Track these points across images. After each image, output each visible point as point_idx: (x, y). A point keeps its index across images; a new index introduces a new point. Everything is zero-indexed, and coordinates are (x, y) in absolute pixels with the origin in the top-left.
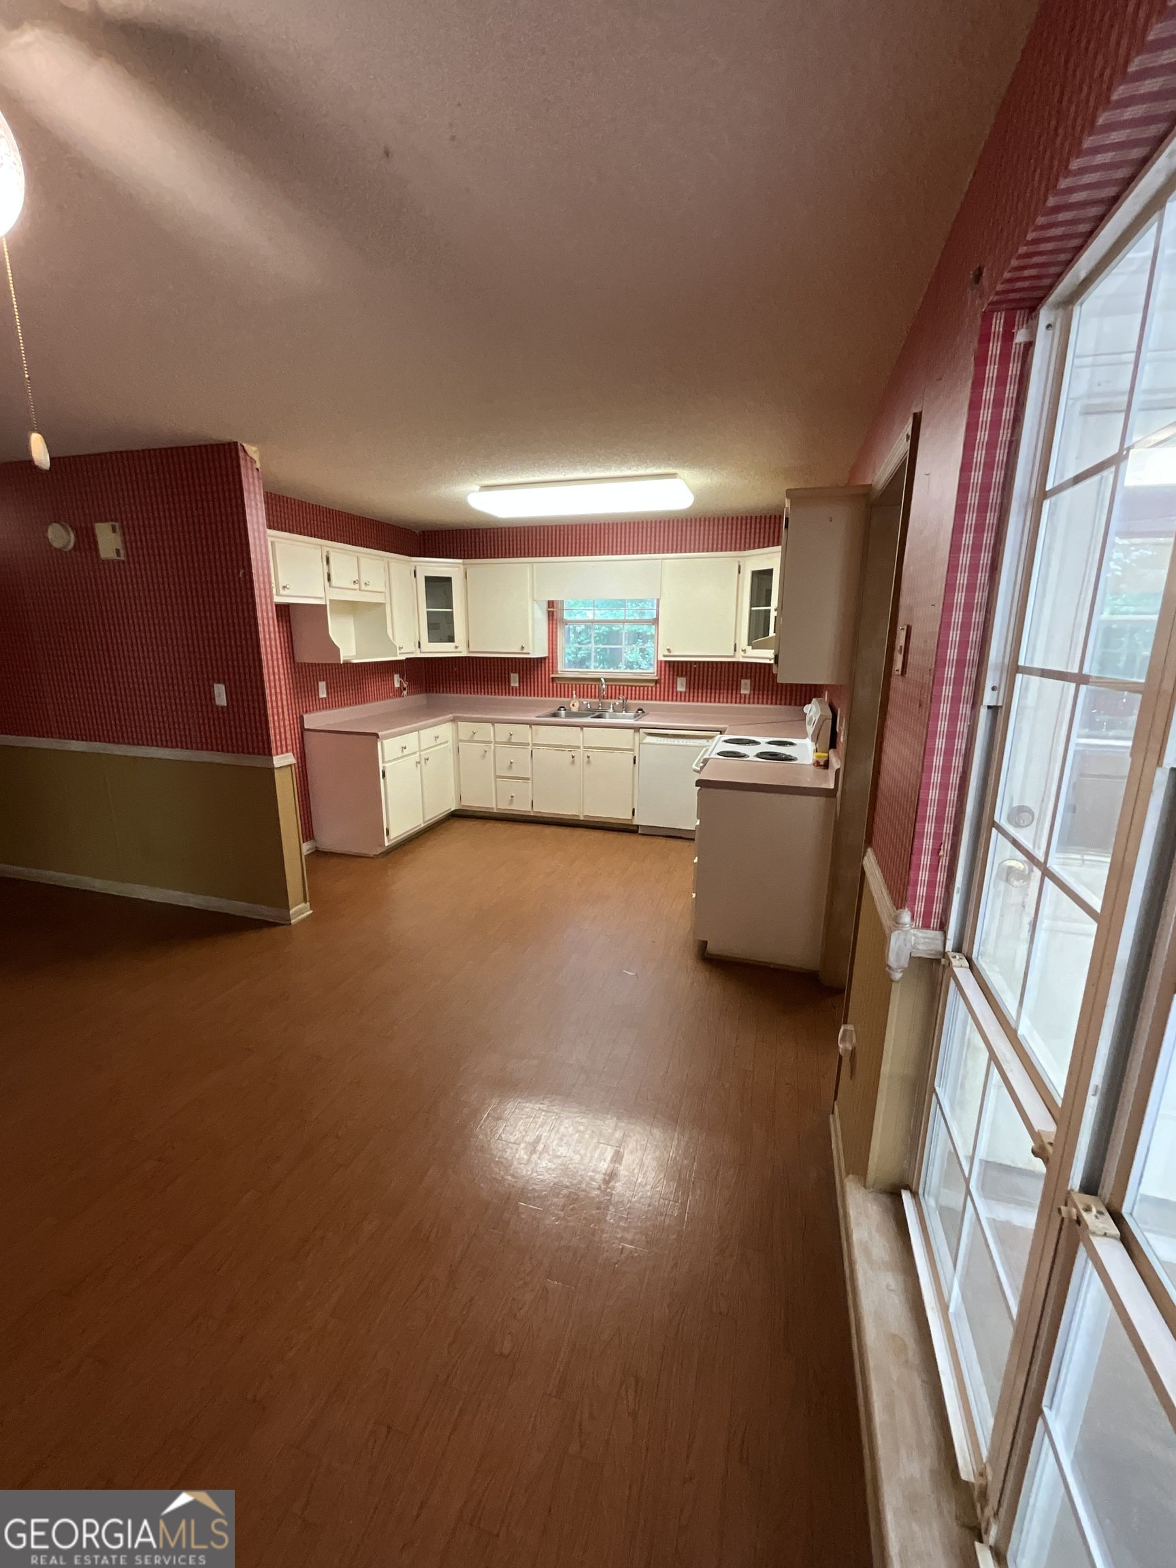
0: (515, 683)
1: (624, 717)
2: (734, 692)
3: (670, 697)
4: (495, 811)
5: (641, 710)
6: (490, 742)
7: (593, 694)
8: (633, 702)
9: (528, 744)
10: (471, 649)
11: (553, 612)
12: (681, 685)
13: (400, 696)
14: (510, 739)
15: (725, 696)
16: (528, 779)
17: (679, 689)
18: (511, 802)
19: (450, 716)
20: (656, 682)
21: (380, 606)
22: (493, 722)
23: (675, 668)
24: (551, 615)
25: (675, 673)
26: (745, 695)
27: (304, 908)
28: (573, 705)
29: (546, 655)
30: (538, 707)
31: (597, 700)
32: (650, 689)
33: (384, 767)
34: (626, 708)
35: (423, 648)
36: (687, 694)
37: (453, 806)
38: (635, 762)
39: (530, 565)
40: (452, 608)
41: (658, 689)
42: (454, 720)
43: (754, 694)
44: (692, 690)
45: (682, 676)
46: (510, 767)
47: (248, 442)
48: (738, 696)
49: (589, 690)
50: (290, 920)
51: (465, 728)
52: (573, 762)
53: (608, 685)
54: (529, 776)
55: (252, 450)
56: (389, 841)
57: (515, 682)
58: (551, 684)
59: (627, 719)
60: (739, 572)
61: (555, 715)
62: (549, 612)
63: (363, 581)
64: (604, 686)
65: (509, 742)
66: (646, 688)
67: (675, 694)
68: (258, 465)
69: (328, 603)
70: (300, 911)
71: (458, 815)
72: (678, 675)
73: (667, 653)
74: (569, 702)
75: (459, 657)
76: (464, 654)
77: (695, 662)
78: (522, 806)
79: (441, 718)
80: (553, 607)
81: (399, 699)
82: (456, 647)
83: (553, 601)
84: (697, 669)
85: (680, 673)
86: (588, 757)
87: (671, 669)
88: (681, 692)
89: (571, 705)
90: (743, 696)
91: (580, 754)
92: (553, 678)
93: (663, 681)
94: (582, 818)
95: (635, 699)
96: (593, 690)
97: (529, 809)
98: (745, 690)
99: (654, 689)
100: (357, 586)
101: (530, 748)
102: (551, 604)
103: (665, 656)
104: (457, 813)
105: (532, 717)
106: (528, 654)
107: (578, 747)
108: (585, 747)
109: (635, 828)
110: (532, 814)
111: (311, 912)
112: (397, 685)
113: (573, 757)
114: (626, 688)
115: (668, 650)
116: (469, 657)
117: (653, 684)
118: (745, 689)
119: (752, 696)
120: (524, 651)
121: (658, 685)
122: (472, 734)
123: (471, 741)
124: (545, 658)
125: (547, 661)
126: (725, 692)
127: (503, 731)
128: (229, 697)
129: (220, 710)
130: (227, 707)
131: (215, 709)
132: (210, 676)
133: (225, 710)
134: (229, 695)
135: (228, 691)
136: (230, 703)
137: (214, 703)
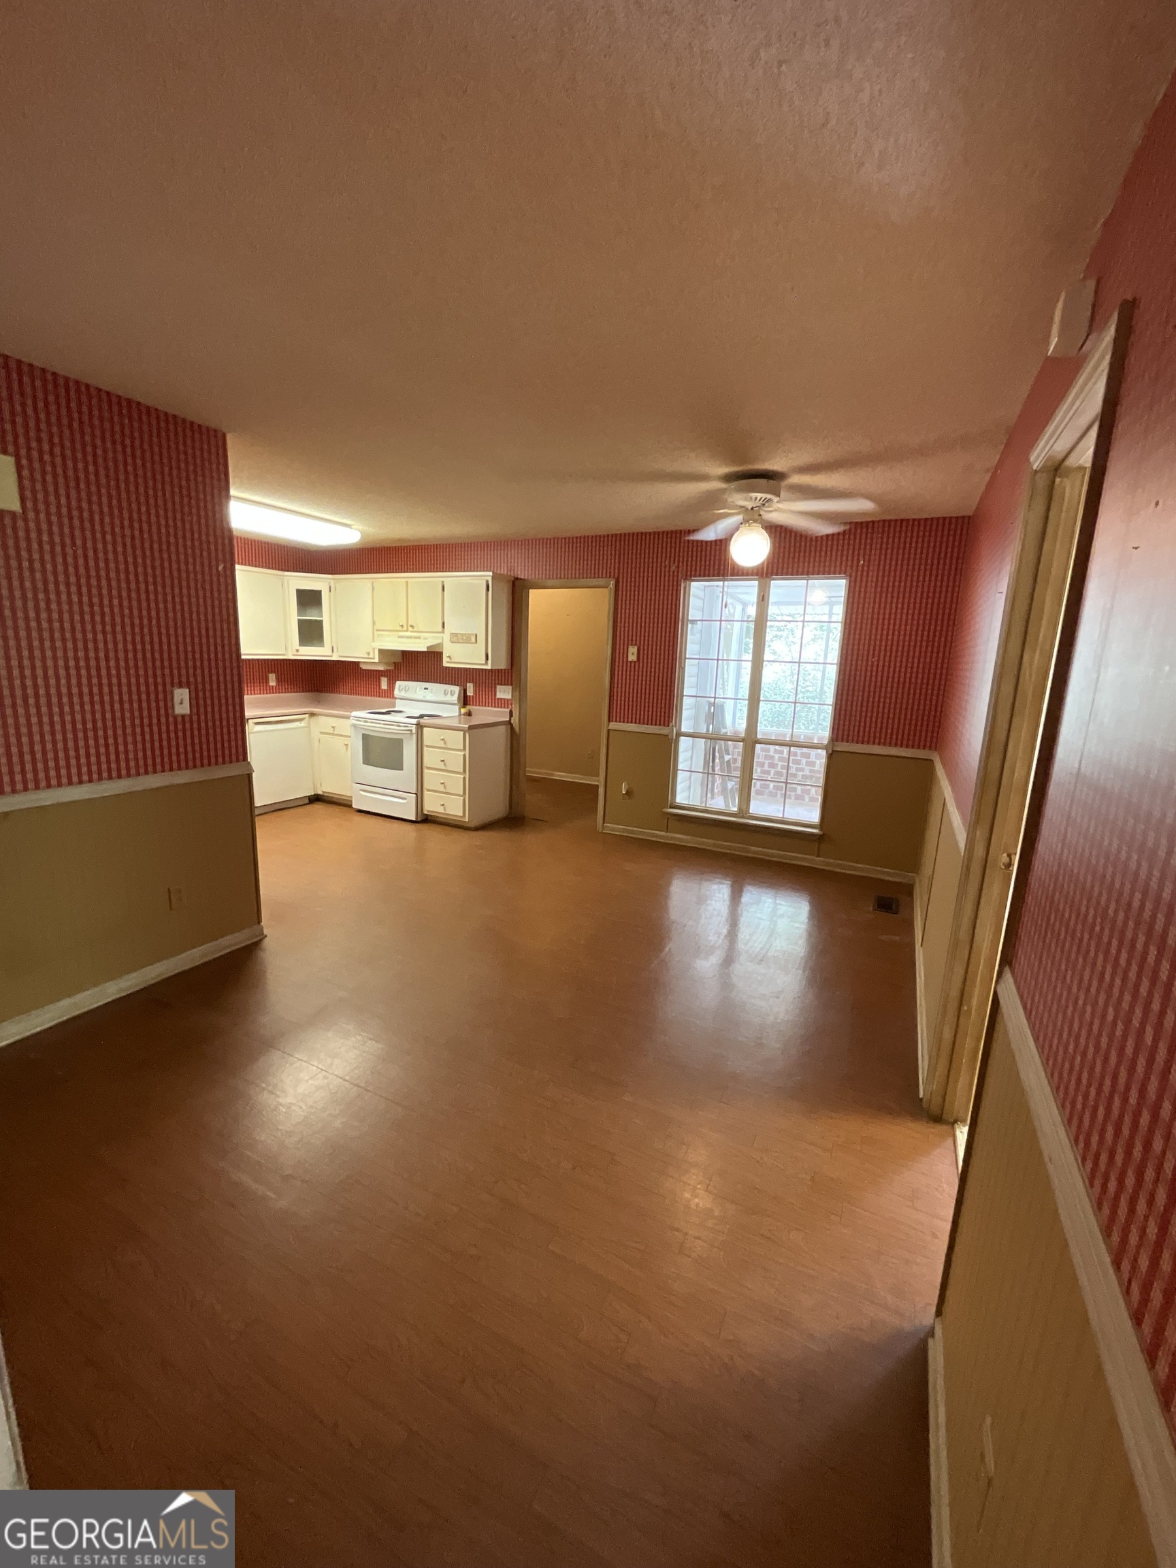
60: (282, 587)
98: (273, 683)
128: (194, 702)
129: (179, 719)
130: (191, 716)
131: (171, 719)
132: (168, 680)
133: (187, 719)
134: (194, 701)
135: (193, 695)
136: (195, 710)
137: (170, 712)
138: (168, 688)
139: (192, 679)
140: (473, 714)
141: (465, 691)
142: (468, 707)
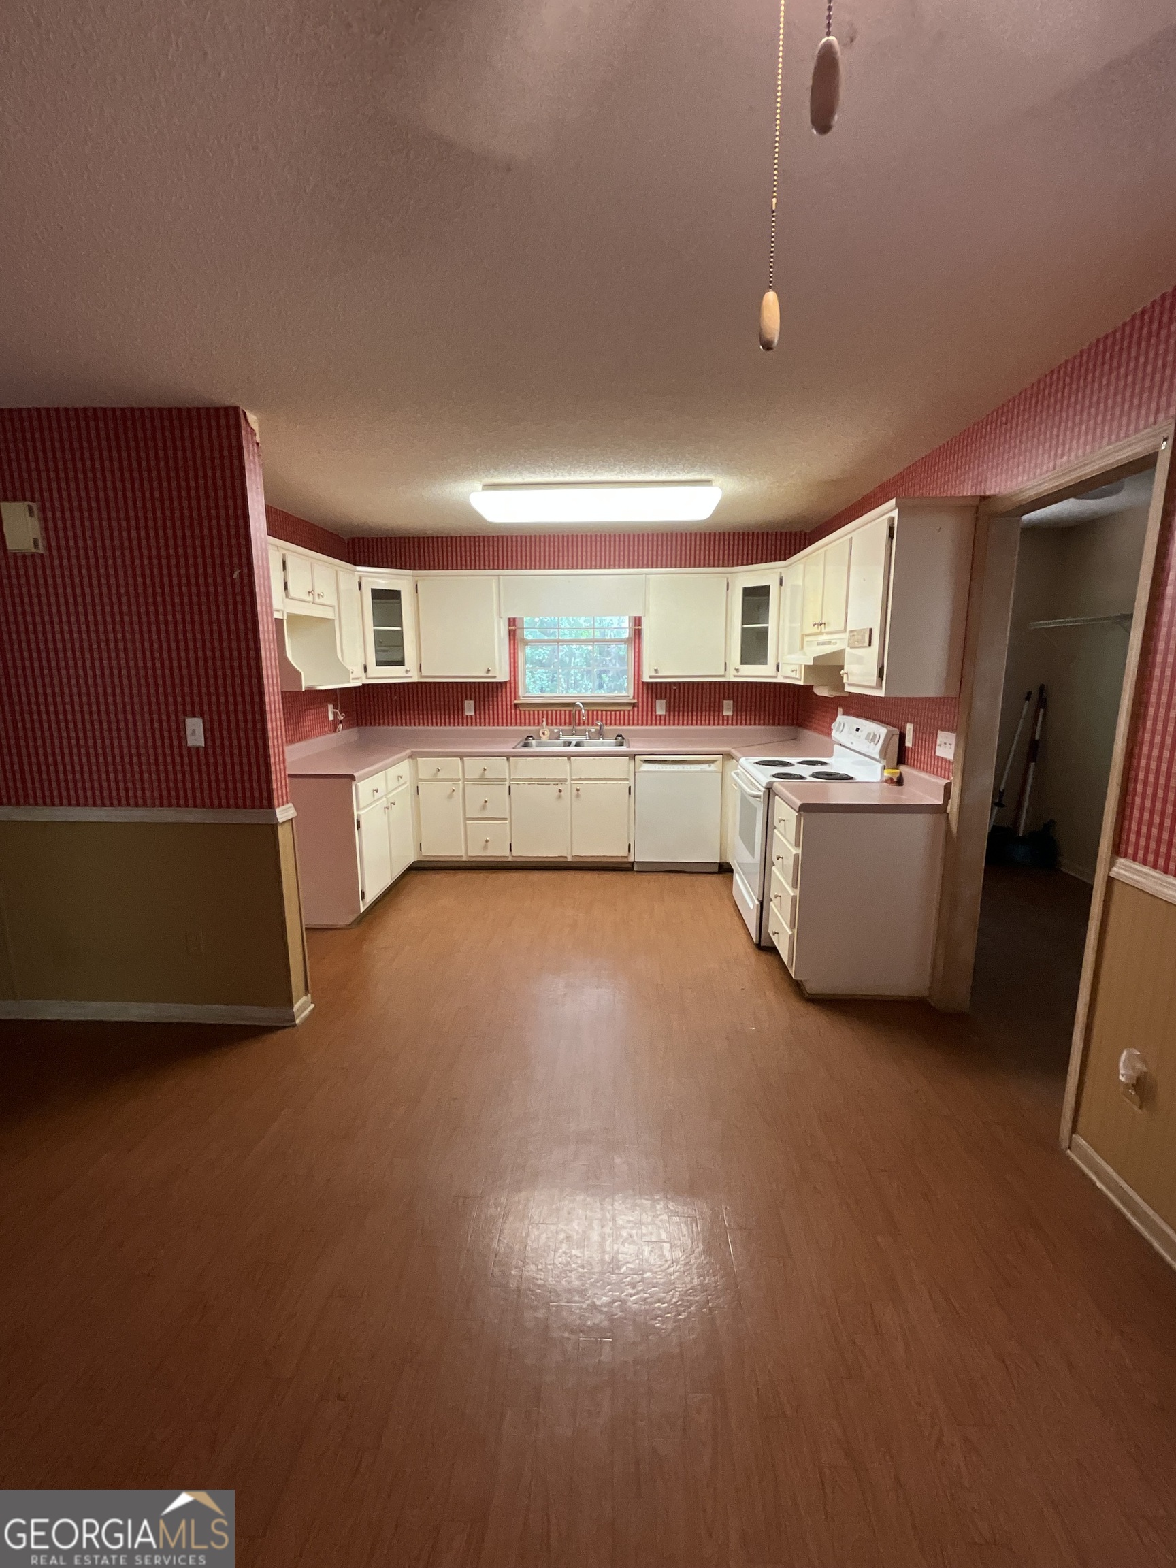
0: (470, 712)
1: (603, 744)
2: (717, 714)
3: (649, 722)
4: (464, 859)
5: (621, 736)
6: (458, 780)
7: (563, 721)
8: (609, 728)
9: (504, 780)
10: (424, 673)
11: (515, 631)
12: (660, 708)
13: (335, 731)
14: (483, 774)
15: (707, 718)
16: (506, 819)
17: (658, 713)
18: (485, 848)
19: (408, 752)
20: (634, 705)
21: (329, 621)
22: (462, 756)
23: (655, 690)
24: (512, 634)
25: (654, 695)
26: (728, 716)
27: (305, 1002)
28: (544, 734)
29: (507, 679)
30: (507, 738)
31: (571, 728)
32: (627, 713)
33: (358, 815)
34: (600, 734)
35: (370, 673)
36: (667, 718)
37: (411, 858)
38: (630, 793)
39: (497, 578)
40: (401, 626)
41: (636, 713)
42: (412, 756)
43: (737, 716)
44: (672, 713)
45: (661, 698)
46: (484, 808)
47: (251, 411)
48: (721, 718)
49: (558, 717)
50: (294, 1021)
51: (427, 766)
52: (560, 797)
53: (588, 711)
54: (507, 816)
55: (252, 418)
56: (364, 906)
57: (469, 709)
58: (513, 711)
59: (608, 745)
60: (728, 589)
61: (526, 745)
62: (510, 631)
63: (317, 591)
64: (583, 711)
65: (482, 779)
66: (622, 713)
67: (654, 718)
68: (258, 439)
69: (285, 618)
70: (303, 1007)
71: (418, 868)
72: (656, 698)
73: (654, 674)
74: (539, 730)
75: (408, 684)
76: (415, 679)
77: (675, 683)
78: (499, 852)
79: (399, 756)
80: (514, 625)
81: (334, 735)
82: (407, 671)
83: (514, 619)
84: (677, 691)
85: (659, 696)
86: (578, 790)
87: (650, 692)
88: (660, 716)
89: (541, 733)
90: (725, 718)
91: (566, 787)
92: (516, 705)
93: (640, 704)
94: (569, 859)
95: (611, 725)
96: (563, 717)
97: (507, 853)
98: (728, 712)
99: (631, 713)
100: (310, 598)
101: (507, 783)
102: (512, 622)
103: (651, 677)
104: (415, 865)
105: (508, 749)
106: (495, 677)
107: (565, 780)
108: (572, 780)
109: (629, 866)
110: (510, 859)
111: (313, 1006)
112: (331, 717)
113: (560, 791)
114: (600, 713)
115: (656, 671)
116: (421, 683)
117: (630, 708)
118: (728, 709)
119: (735, 718)
120: (490, 675)
121: (636, 709)
122: (435, 771)
123: (434, 779)
124: (506, 683)
125: (508, 685)
126: (708, 713)
127: (474, 766)
128: (209, 734)
129: (193, 752)
130: (205, 748)
131: (185, 752)
132: (180, 708)
133: (202, 752)
134: (209, 731)
135: (208, 726)
136: (210, 743)
137: (184, 743)
138: (181, 716)
139: (206, 708)
140: (905, 780)
141: (902, 737)
142: (903, 768)
